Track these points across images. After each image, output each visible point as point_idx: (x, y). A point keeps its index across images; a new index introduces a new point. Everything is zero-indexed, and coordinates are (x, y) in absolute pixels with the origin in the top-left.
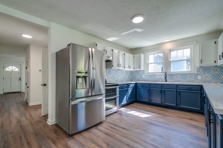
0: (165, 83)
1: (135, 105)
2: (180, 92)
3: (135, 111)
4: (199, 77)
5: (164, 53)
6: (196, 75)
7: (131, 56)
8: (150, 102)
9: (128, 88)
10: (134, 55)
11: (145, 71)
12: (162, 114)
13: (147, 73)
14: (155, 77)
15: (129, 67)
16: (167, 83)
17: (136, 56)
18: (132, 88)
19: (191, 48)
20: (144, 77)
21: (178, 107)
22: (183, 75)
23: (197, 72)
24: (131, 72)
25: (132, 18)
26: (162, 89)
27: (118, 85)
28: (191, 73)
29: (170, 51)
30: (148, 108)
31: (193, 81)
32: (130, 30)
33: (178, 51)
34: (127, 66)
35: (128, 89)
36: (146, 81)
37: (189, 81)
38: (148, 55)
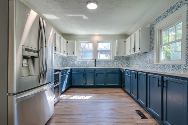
0: (94, 68)
1: (71, 90)
2: (107, 74)
3: (76, 95)
4: (115, 63)
5: (93, 43)
6: (114, 62)
7: (65, 41)
8: (85, 85)
9: (66, 73)
10: (68, 41)
11: (77, 57)
12: (99, 93)
13: (79, 59)
14: (86, 63)
15: (64, 52)
16: (96, 68)
17: (69, 42)
18: (69, 74)
19: (111, 43)
20: (76, 62)
21: (105, 86)
22: (106, 62)
23: (114, 60)
24: (63, 57)
25: (88, 2)
26: (95, 73)
27: (60, 70)
28: (111, 60)
29: (98, 42)
30: (85, 91)
31: (112, 66)
32: (77, 14)
33: (103, 43)
34: (62, 51)
35: (66, 75)
36: (79, 67)
37: (110, 66)
38: (80, 43)
